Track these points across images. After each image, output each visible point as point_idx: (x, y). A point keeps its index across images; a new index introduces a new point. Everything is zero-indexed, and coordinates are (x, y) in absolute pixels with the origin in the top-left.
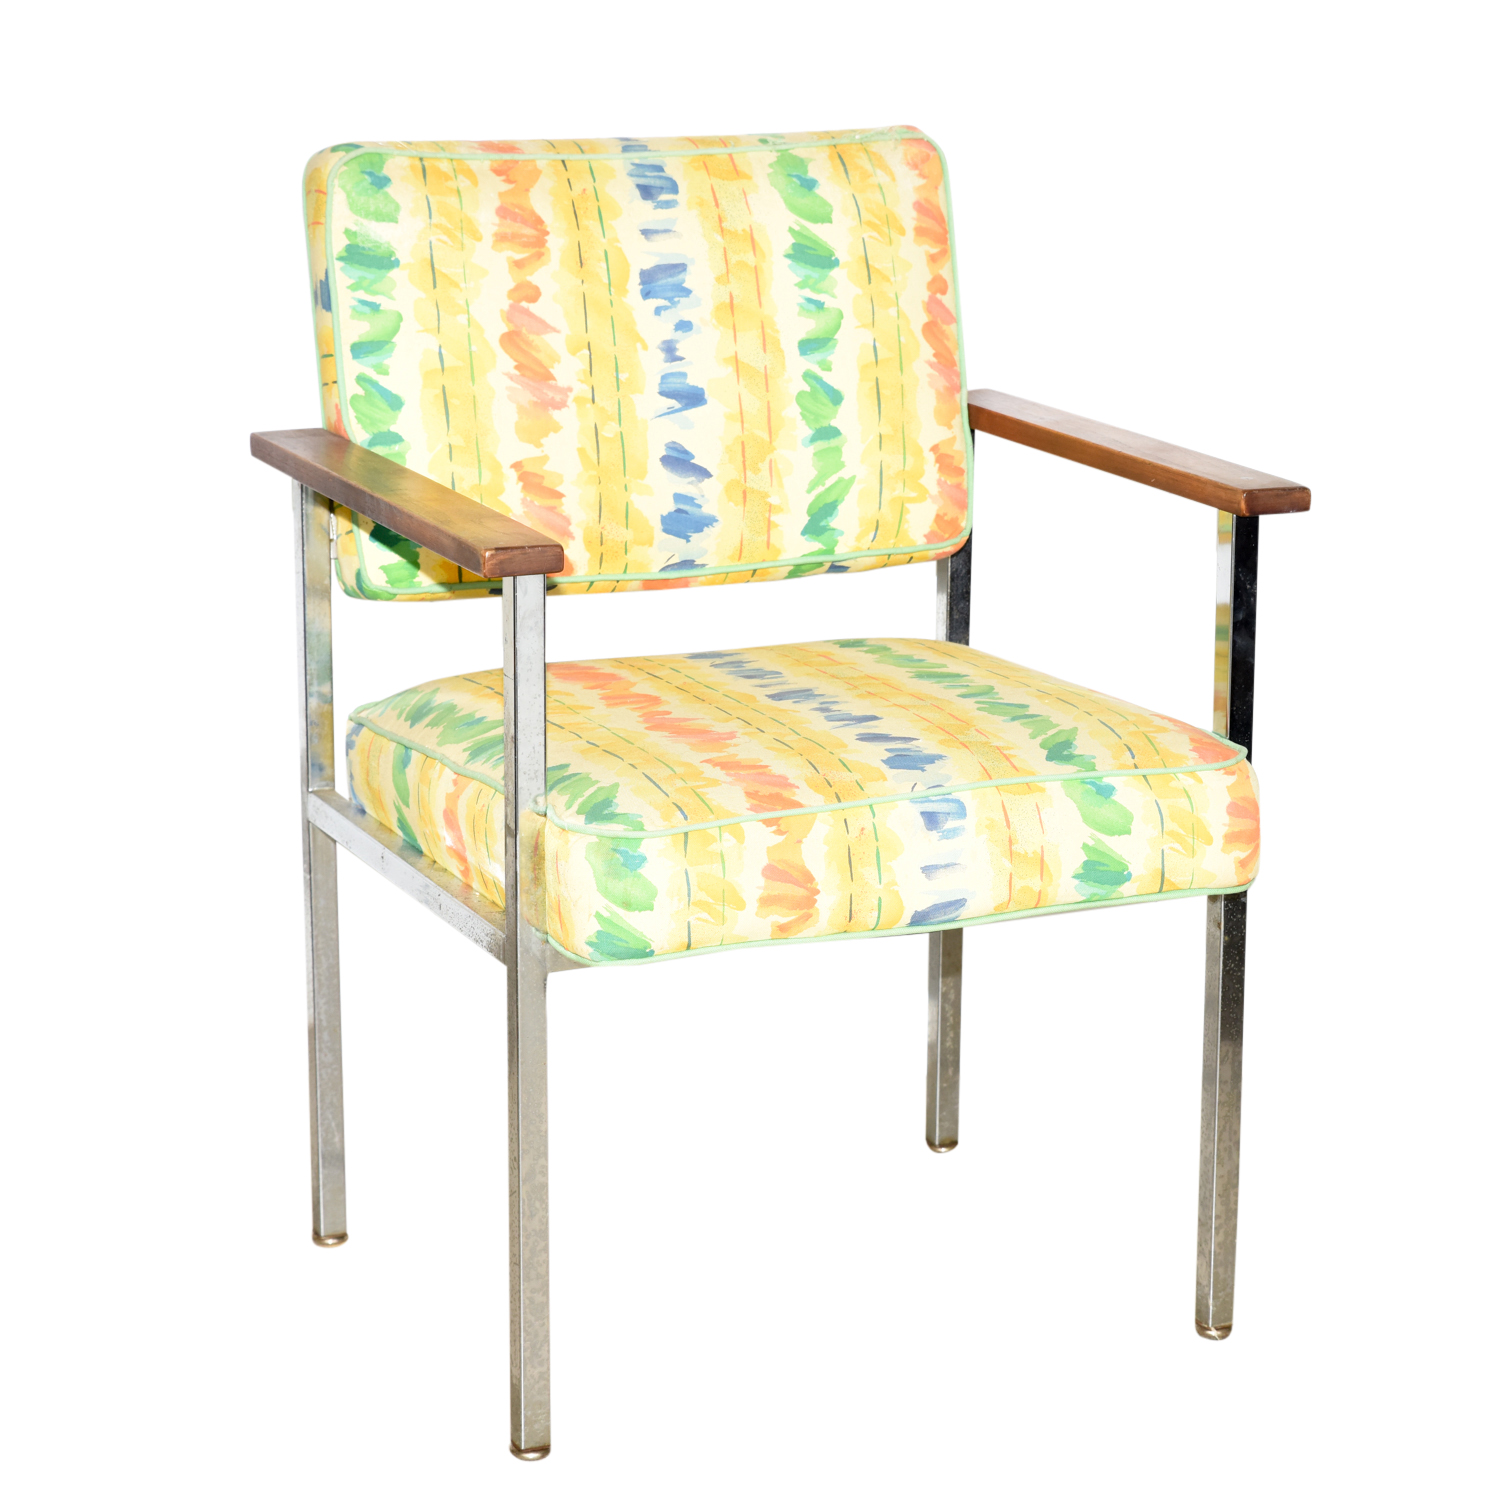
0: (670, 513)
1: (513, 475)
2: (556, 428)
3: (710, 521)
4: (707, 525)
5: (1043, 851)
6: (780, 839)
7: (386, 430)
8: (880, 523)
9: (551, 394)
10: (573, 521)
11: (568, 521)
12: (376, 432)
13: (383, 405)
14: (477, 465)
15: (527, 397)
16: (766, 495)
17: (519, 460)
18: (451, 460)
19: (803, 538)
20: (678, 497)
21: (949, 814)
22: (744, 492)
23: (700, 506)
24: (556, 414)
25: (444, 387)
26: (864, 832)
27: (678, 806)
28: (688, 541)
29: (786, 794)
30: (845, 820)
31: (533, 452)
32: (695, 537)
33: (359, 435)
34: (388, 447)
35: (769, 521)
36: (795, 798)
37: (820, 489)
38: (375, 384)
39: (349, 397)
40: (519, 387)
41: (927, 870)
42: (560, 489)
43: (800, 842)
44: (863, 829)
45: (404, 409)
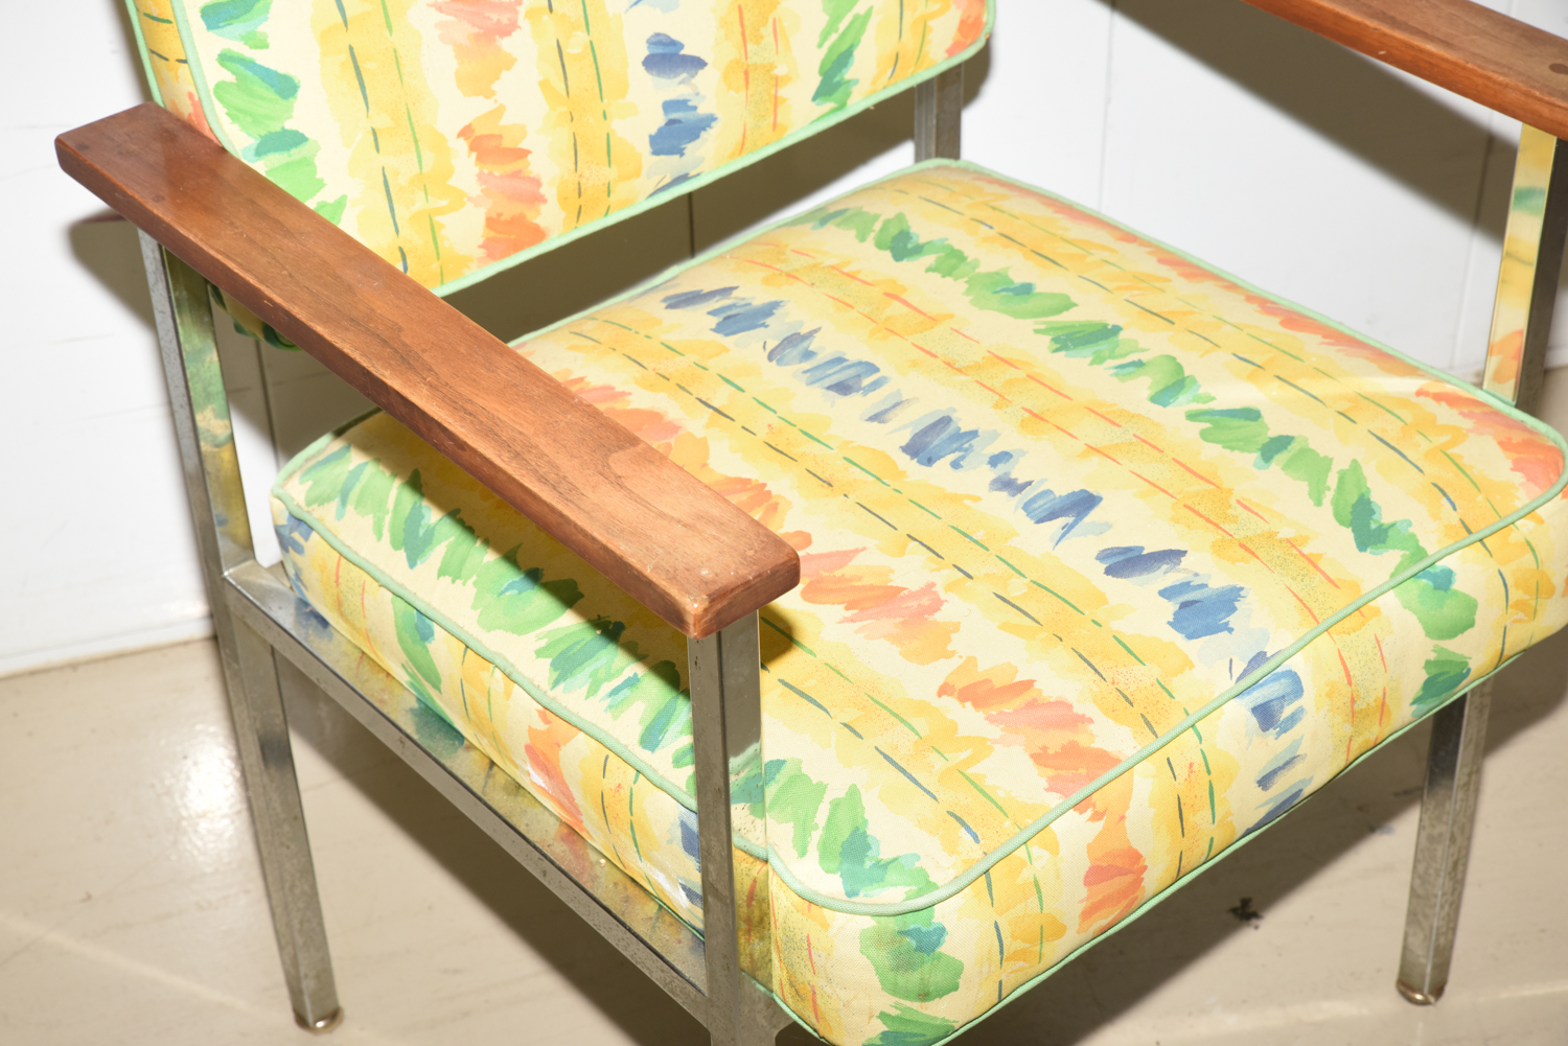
0: (660, 131)
1: (462, 145)
2: (509, 62)
3: (707, 122)
4: (704, 129)
5: (1385, 694)
6: (1099, 825)
7: (278, 129)
8: (900, 55)
9: (494, 17)
10: (544, 181)
11: (537, 182)
12: (263, 133)
13: (270, 94)
14: (413, 149)
15: (464, 30)
16: (772, 66)
17: (467, 123)
18: (378, 150)
19: (813, 104)
20: (668, 106)
21: (1283, 697)
22: (746, 73)
23: (695, 108)
24: (506, 44)
25: (351, 48)
26: (1194, 768)
27: (958, 819)
28: (682, 154)
29: (1082, 740)
30: (1168, 759)
31: (481, 106)
32: (691, 148)
33: (237, 140)
34: (285, 154)
35: (776, 97)
36: (1097, 744)
37: (834, 37)
38: (250, 65)
39: (211, 87)
40: (452, 18)
41: (1265, 782)
42: (523, 145)
43: (1122, 818)
44: (1191, 765)
45: (300, 93)
